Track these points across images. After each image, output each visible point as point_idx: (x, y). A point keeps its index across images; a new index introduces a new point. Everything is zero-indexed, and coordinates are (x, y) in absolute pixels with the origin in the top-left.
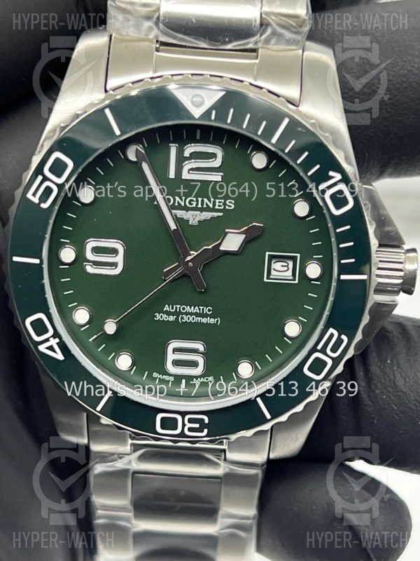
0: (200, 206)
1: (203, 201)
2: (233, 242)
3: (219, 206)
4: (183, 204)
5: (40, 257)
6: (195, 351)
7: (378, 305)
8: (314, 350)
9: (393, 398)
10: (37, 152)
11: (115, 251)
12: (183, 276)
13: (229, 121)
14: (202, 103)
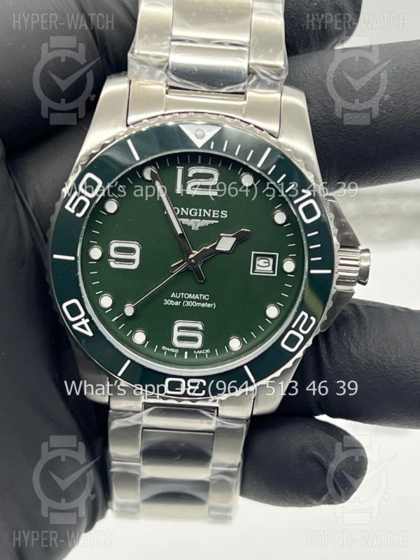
0: (200, 215)
1: (202, 212)
2: (226, 243)
3: (216, 215)
4: (187, 214)
5: (75, 255)
6: (196, 329)
7: (339, 293)
8: (289, 328)
9: (348, 362)
10: (72, 173)
11: (132, 251)
12: (187, 270)
13: (224, 150)
14: (203, 136)
